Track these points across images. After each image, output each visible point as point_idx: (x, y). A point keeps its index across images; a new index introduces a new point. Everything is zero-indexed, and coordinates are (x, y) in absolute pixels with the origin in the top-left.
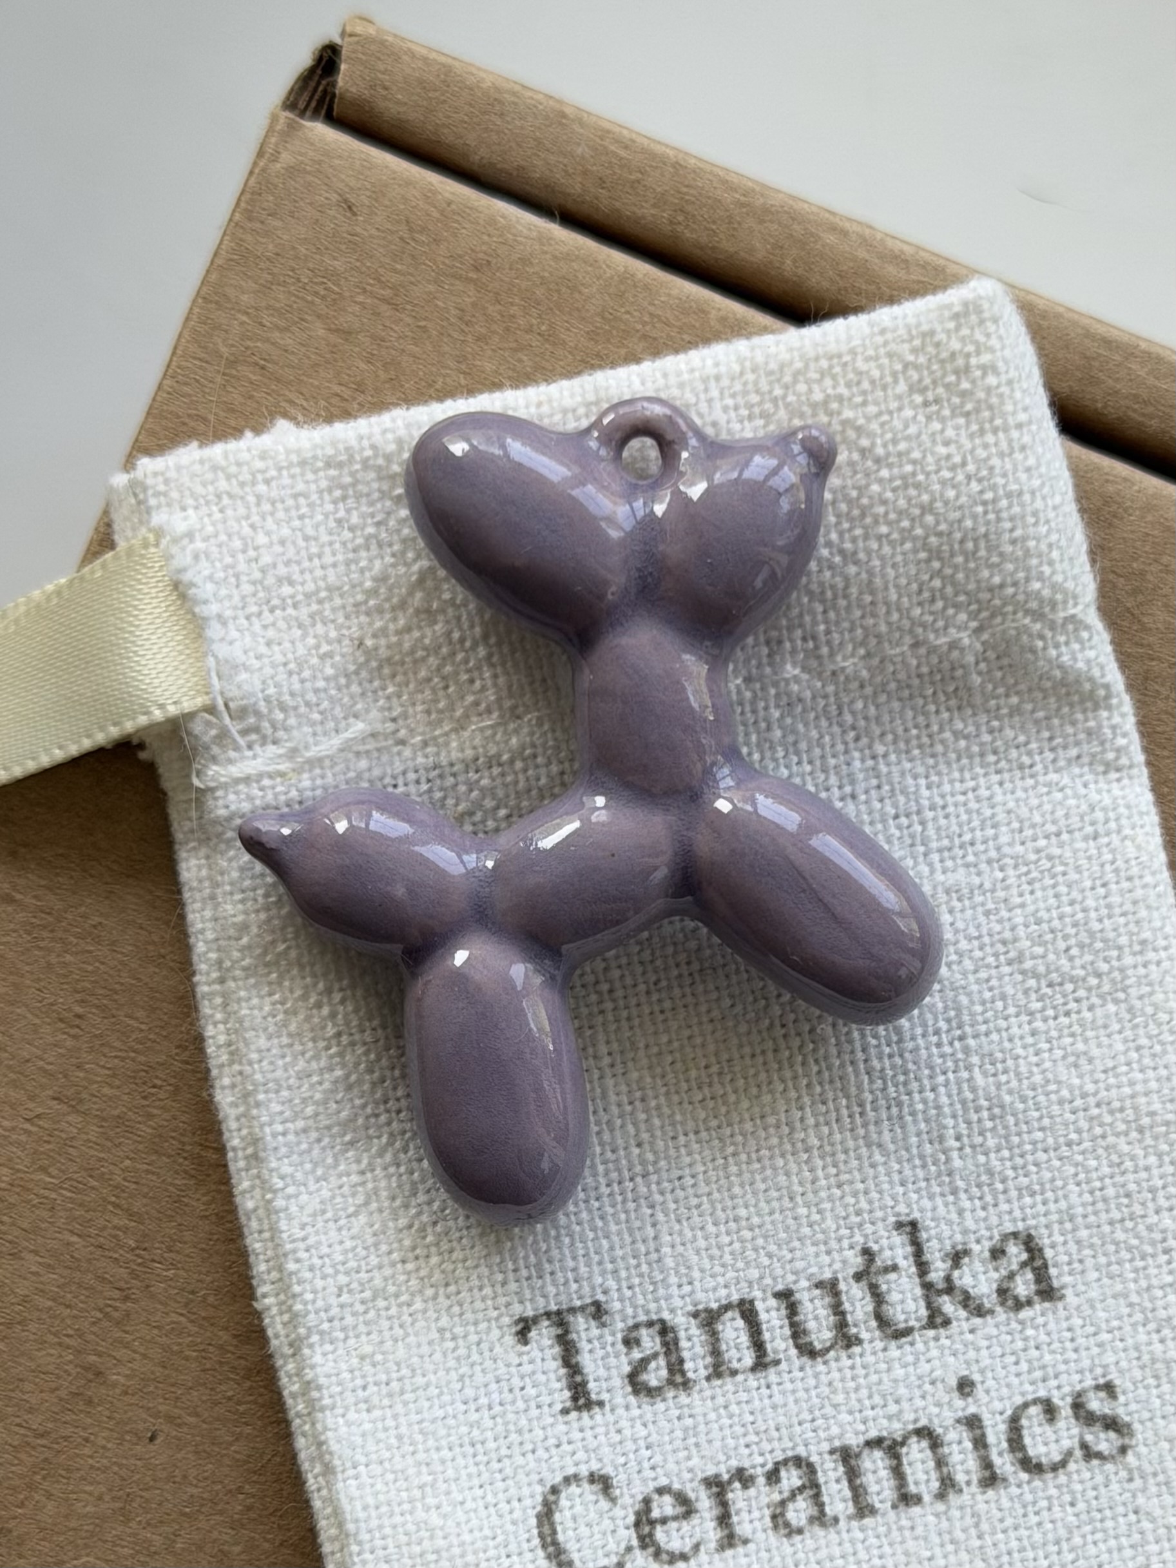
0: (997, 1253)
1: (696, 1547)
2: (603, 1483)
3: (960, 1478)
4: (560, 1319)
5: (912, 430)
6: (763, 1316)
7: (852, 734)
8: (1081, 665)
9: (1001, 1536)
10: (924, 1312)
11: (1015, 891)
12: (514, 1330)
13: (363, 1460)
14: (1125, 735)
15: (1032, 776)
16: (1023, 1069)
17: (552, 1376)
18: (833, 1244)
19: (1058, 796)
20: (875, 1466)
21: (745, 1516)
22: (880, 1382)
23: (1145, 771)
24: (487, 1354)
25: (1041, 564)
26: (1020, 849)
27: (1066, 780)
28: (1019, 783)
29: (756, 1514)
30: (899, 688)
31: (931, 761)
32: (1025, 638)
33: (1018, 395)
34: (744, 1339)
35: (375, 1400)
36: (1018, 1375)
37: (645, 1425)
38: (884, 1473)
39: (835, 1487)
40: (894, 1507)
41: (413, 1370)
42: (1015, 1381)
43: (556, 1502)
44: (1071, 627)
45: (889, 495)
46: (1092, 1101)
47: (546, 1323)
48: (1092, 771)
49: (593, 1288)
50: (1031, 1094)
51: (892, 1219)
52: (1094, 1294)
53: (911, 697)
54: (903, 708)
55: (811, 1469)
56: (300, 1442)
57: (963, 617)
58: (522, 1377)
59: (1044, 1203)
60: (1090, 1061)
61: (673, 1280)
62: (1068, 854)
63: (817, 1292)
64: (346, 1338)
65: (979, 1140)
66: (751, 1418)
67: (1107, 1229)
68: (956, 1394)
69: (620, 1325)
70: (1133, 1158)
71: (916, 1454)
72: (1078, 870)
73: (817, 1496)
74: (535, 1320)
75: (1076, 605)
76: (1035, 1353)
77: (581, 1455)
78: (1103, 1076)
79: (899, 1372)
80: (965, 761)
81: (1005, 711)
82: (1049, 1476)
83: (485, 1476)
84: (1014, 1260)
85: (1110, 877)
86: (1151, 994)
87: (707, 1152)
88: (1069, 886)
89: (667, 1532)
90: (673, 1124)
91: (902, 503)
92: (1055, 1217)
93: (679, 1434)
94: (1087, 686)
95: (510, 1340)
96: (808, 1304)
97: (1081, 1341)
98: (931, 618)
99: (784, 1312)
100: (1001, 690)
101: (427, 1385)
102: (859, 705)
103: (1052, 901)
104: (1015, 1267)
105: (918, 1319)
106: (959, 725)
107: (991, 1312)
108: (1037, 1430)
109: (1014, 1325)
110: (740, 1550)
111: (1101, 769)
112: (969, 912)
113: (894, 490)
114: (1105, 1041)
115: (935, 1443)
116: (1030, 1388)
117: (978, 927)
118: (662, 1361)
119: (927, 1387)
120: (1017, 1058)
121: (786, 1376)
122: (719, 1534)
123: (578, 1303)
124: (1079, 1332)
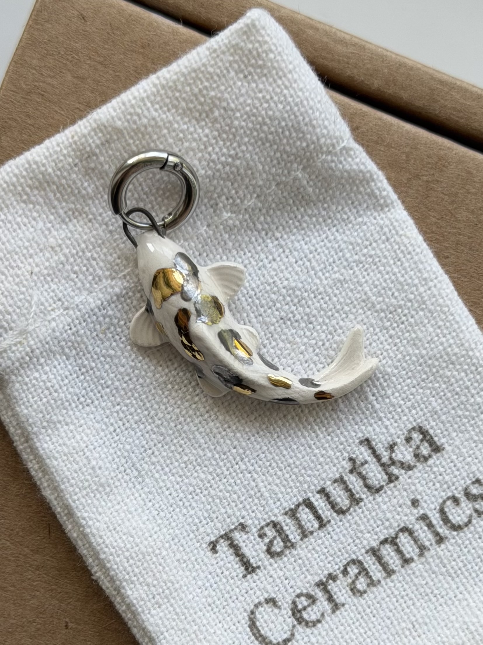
0: (408, 440)
1: (323, 615)
2: (272, 602)
3: (427, 544)
4: (227, 537)
5: (243, 91)
6: (316, 504)
7: (264, 233)
8: (355, 167)
9: (454, 563)
10: (385, 477)
11: (360, 277)
12: (209, 549)
13: (165, 630)
14: (384, 190)
15: (350, 222)
16: (392, 354)
17: (233, 563)
18: (336, 461)
19: (365, 227)
20: (388, 552)
21: (339, 594)
22: (377, 514)
23: (399, 202)
24: (201, 563)
25: (321, 130)
26: (356, 257)
27: (366, 219)
28: (345, 228)
29: (344, 591)
30: (277, 205)
31: (303, 232)
32: (326, 164)
33: (285, 57)
34: (311, 517)
35: (161, 601)
36: (436, 490)
37: (281, 570)
38: (393, 554)
39: (373, 567)
40: (403, 567)
41: (172, 583)
42: (436, 493)
43: (255, 618)
44: (344, 152)
45: (243, 124)
46: (426, 358)
47: (222, 541)
48: (376, 211)
49: (237, 518)
50: (399, 364)
51: (357, 441)
52: (457, 443)
53: (284, 207)
54: (282, 213)
55: (360, 563)
56: (135, 631)
57: (295, 165)
58: (220, 568)
59: (422, 410)
60: (420, 340)
61: (271, 502)
62: (378, 252)
63: (336, 484)
64: (138, 579)
65: (384, 392)
66: (326, 550)
67: (453, 412)
68: (412, 508)
69: (255, 530)
70: (454, 377)
71: (404, 540)
72: (385, 257)
73: (367, 573)
74: (217, 541)
75: (343, 141)
76: (440, 478)
77: (258, 593)
78: (427, 345)
79: (384, 507)
80: (318, 227)
81: (328, 198)
82: (466, 529)
83: (221, 617)
84: (417, 440)
85: (401, 255)
86: (437, 300)
87: (265, 440)
88: (384, 266)
89: (308, 614)
90: (246, 433)
91: (250, 125)
92: (429, 415)
93: (297, 568)
94: (361, 175)
95: (209, 554)
96: (334, 491)
97: (459, 465)
98: (281, 171)
99: (324, 499)
100: (323, 190)
101: (181, 586)
102: (262, 218)
103: (379, 275)
104: (418, 443)
105: (384, 481)
106: (310, 212)
107: (415, 466)
108: (454, 511)
109: (428, 469)
110: (342, 609)
111: (379, 208)
112: (344, 293)
113: (244, 121)
114: (423, 329)
115: (410, 532)
116: (443, 494)
117: (350, 298)
118: (279, 539)
119: (399, 509)
120: (387, 351)
121: (335, 526)
122: (331, 606)
123: (233, 527)
124: (456, 461)
